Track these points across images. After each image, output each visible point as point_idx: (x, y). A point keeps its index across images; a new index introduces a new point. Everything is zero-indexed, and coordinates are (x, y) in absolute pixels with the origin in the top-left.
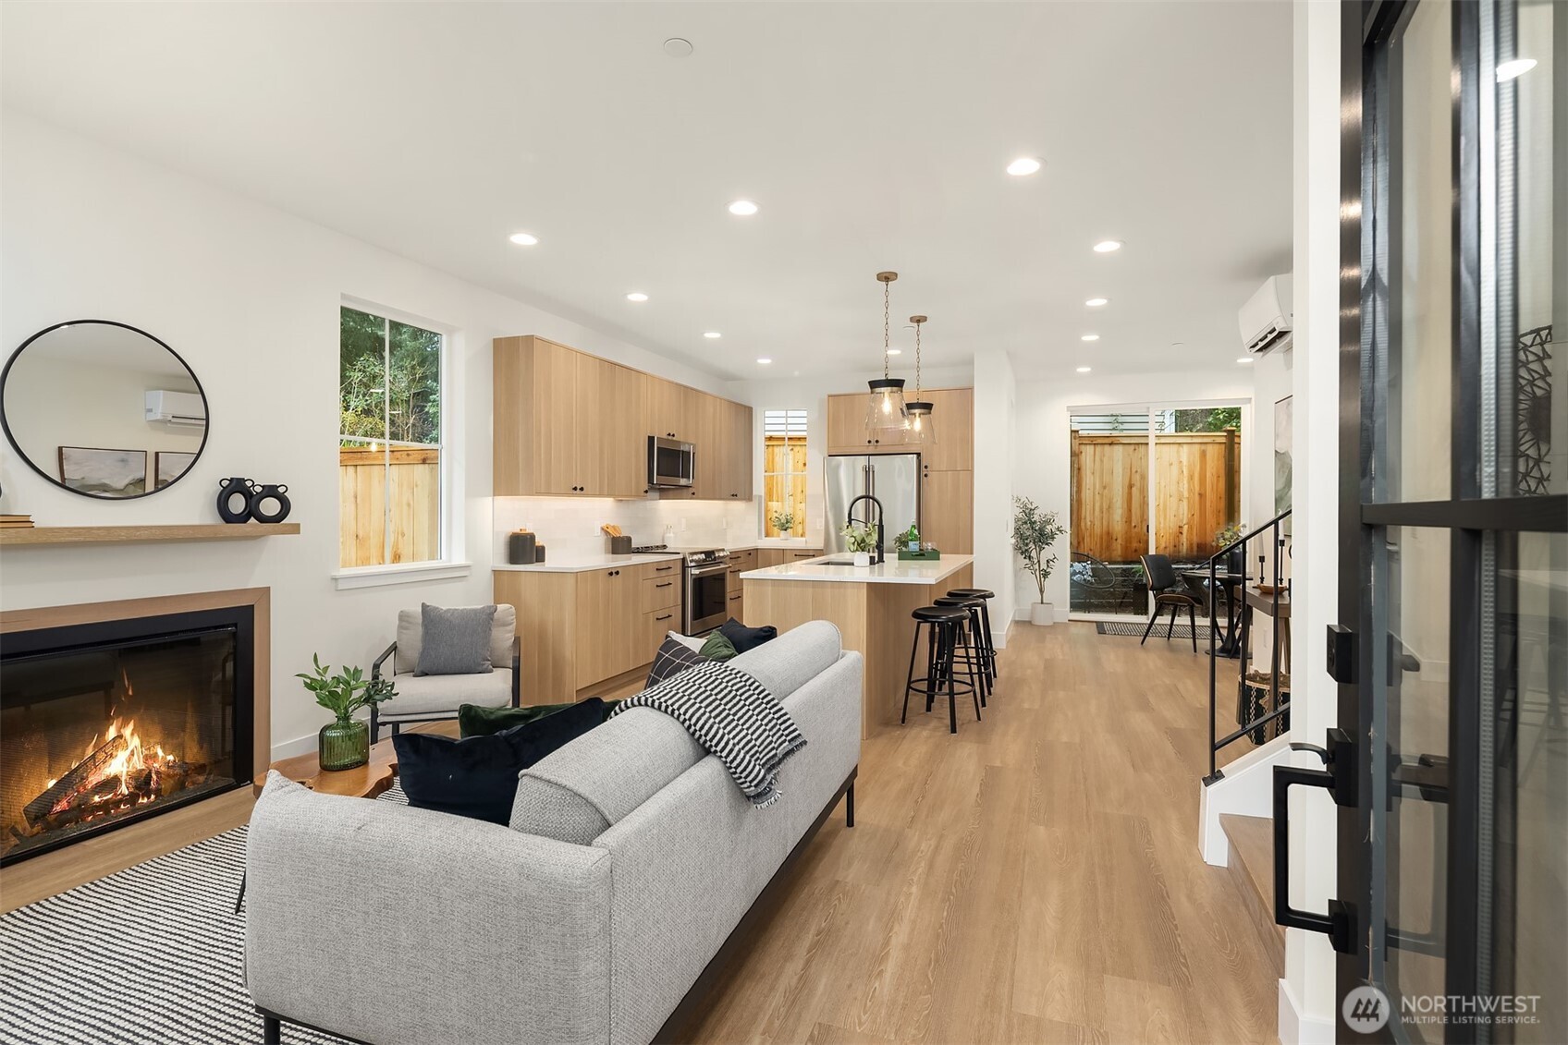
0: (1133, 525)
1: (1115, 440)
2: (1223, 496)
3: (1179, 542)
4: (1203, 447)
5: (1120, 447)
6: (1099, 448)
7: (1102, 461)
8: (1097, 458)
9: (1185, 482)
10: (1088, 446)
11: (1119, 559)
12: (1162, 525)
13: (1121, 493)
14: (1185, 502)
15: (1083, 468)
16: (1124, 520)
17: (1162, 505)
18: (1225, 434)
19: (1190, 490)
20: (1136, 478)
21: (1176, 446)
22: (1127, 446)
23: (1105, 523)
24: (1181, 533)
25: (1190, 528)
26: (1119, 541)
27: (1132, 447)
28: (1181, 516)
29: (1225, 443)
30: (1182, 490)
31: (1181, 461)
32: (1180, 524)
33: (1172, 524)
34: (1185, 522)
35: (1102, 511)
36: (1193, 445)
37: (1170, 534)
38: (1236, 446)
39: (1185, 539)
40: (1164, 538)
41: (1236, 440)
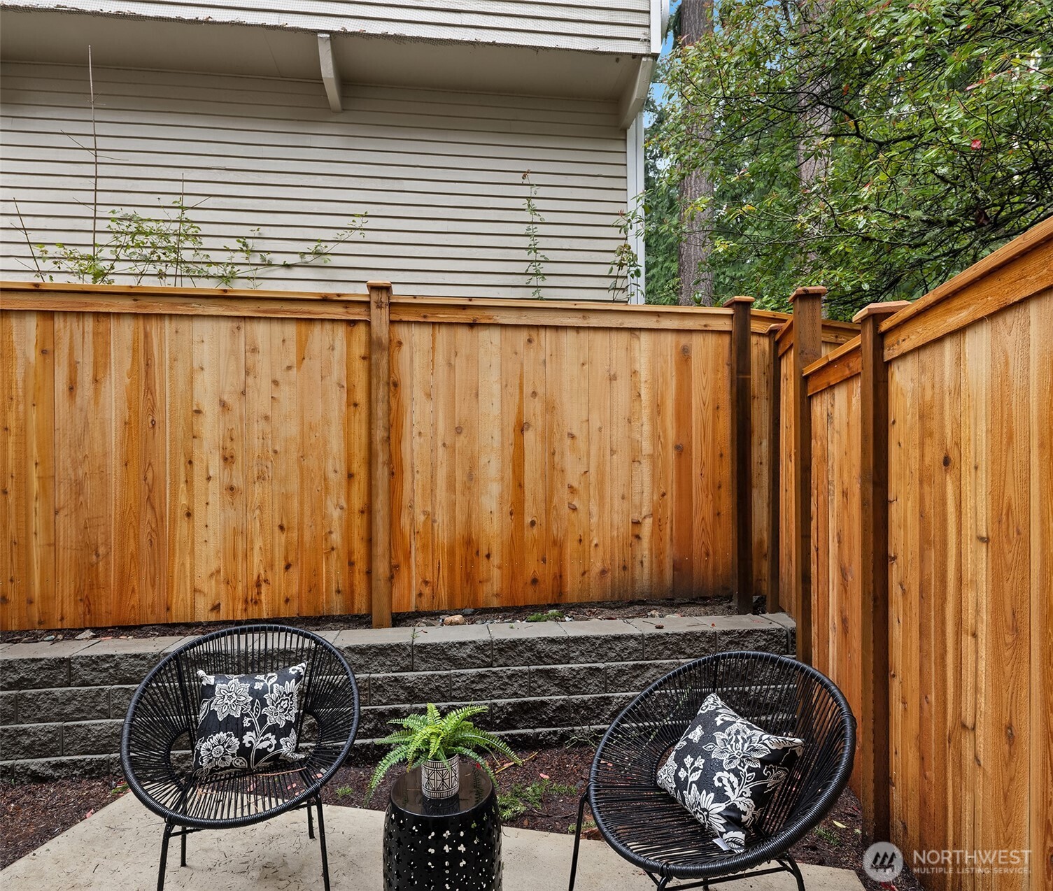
0: (528, 520)
1: (481, 317)
2: (728, 452)
3: (633, 558)
4: (684, 340)
5: (495, 335)
6: (443, 334)
8: (440, 359)
9: (645, 419)
10: (416, 330)
11: (495, 603)
12: (594, 520)
13: (496, 444)
14: (645, 468)
15: (405, 382)
16: (507, 508)
17: (592, 471)
18: (729, 311)
19: (657, 438)
20: (534, 410)
21: (624, 336)
22: (510, 333)
23: (460, 517)
24: (638, 537)
25: (658, 524)
26: (495, 560)
27: (523, 335)
28: (637, 499)
29: (729, 332)
30: (638, 437)
31: (635, 372)
32: (636, 517)
33: (615, 517)
34: (645, 511)
35: (451, 487)
36: (663, 336)
37: (612, 538)
38: (754, 340)
39: (646, 553)
40: (601, 547)
41: (756, 326)
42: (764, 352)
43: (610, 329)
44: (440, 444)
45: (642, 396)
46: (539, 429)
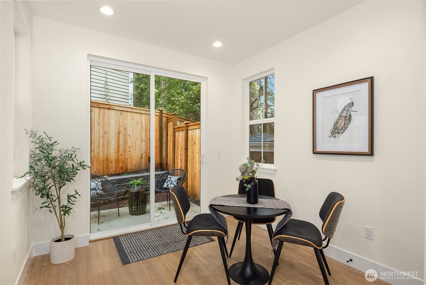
0: (120, 154)
1: (111, 107)
2: (158, 140)
3: (141, 162)
5: (114, 111)
6: (102, 110)
7: (104, 118)
8: (101, 116)
9: (144, 132)
10: (96, 108)
12: (134, 154)
13: (114, 137)
14: (144, 142)
16: (116, 151)
17: (134, 143)
19: (146, 136)
20: (122, 129)
21: (140, 114)
22: (117, 111)
23: (105, 154)
24: (142, 157)
25: (146, 155)
26: (113, 163)
27: (120, 112)
28: (142, 149)
29: (159, 116)
30: (142, 136)
31: (142, 122)
32: (142, 153)
33: (138, 153)
34: (144, 152)
35: (103, 146)
36: (147, 115)
37: (137, 158)
38: (163, 117)
39: (144, 161)
40: (135, 160)
41: (163, 115)
42: (165, 121)
43: (137, 113)
44: (101, 136)
45: (143, 127)
46: (123, 133)
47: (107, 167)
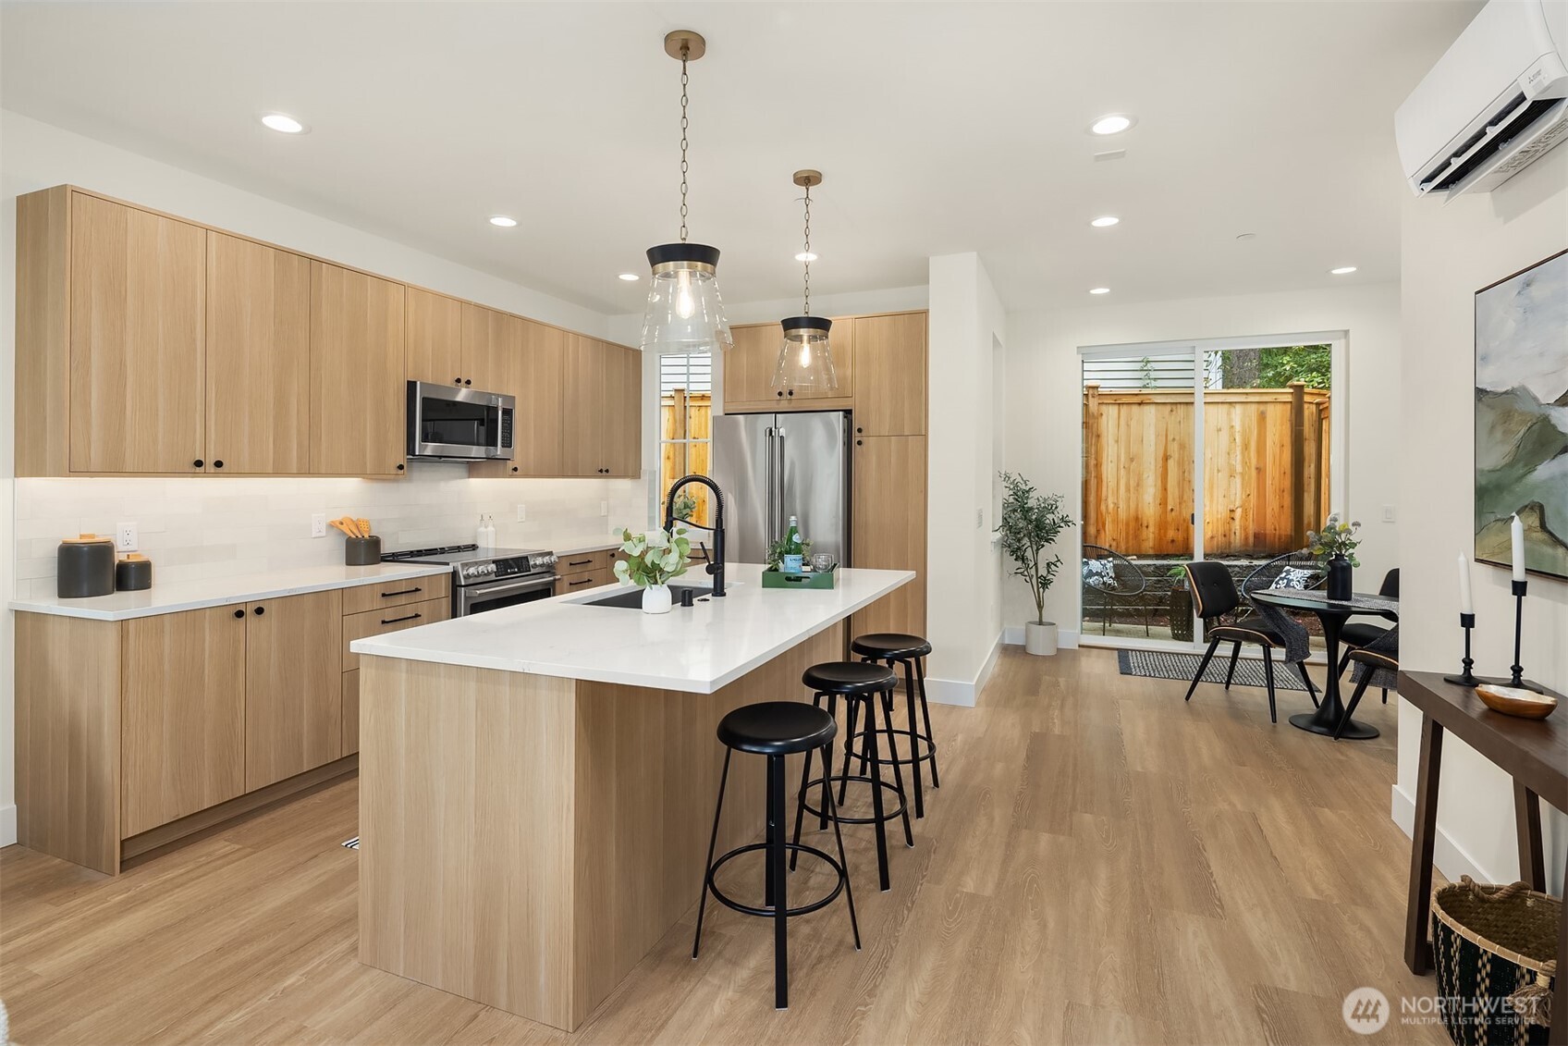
0: (1170, 508)
1: (1145, 400)
2: (1288, 471)
3: (1230, 530)
4: (1262, 407)
5: (1152, 409)
6: (1124, 409)
7: (1128, 425)
8: (1123, 421)
9: (1238, 453)
10: (1111, 407)
11: (1151, 552)
12: (1207, 509)
13: (1153, 467)
14: (1238, 480)
15: (1104, 434)
16: (1158, 502)
17: (1207, 483)
18: (1291, 390)
19: (1244, 463)
20: (1174, 449)
21: (1226, 406)
22: (1160, 407)
23: (1133, 506)
24: (1233, 519)
25: (1245, 511)
26: (1151, 529)
27: (1169, 408)
28: (1232, 498)
29: (1291, 402)
30: (1234, 463)
31: (1232, 427)
32: (1232, 507)
33: (1220, 507)
34: (1238, 504)
35: (1128, 490)
36: (1249, 406)
37: (1217, 520)
38: (1306, 406)
39: (1238, 527)
40: (1211, 524)
41: (1307, 398)
42: (1313, 413)
43: (1218, 403)
44: (1122, 467)
45: (1237, 440)
46: (1176, 459)
47: (1136, 536)
